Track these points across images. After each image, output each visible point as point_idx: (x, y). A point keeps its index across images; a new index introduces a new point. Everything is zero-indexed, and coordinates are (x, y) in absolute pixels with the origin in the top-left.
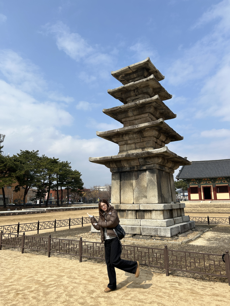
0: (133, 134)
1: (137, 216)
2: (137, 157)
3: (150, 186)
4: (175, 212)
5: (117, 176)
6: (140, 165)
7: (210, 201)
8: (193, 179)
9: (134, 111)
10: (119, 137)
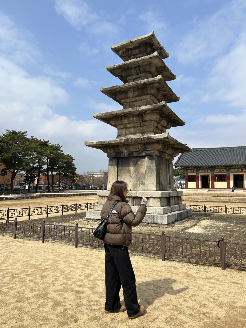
0: (133, 117)
1: (134, 203)
2: (136, 143)
3: (148, 173)
4: (172, 200)
5: (115, 162)
6: (139, 151)
7: (207, 190)
8: (191, 167)
9: (135, 92)
10: (118, 120)
